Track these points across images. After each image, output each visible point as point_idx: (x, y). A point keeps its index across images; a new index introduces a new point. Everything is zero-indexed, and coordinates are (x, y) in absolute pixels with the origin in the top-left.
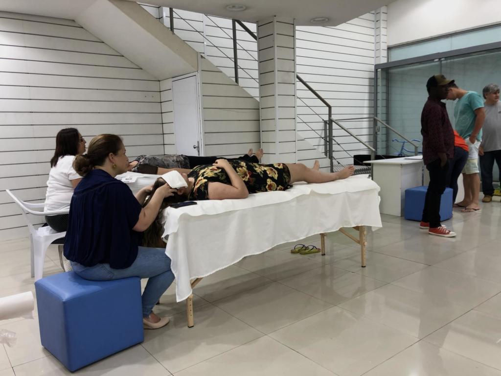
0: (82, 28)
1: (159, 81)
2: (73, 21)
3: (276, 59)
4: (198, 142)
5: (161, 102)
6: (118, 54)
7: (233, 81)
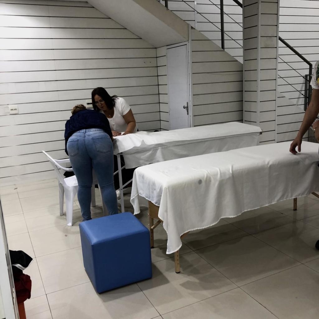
0: (93, 7)
1: (156, 48)
2: (87, 2)
3: (260, 26)
4: (187, 103)
5: (157, 67)
6: (123, 28)
7: (220, 47)
